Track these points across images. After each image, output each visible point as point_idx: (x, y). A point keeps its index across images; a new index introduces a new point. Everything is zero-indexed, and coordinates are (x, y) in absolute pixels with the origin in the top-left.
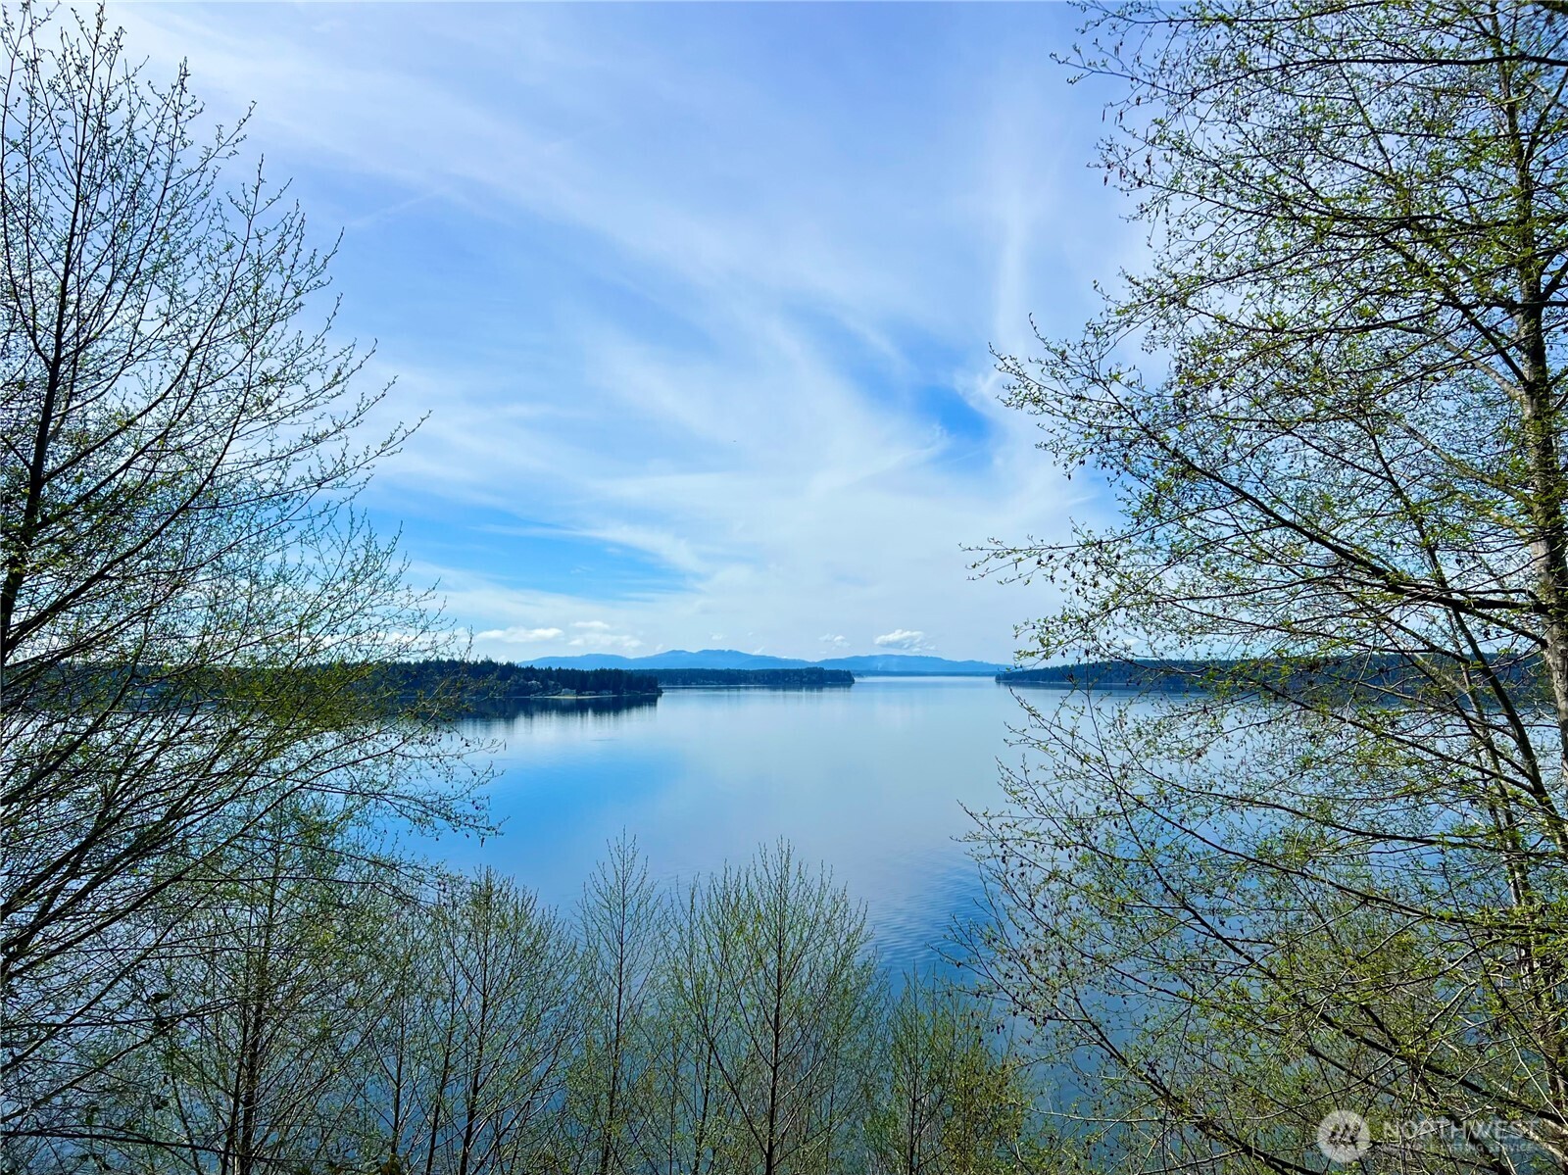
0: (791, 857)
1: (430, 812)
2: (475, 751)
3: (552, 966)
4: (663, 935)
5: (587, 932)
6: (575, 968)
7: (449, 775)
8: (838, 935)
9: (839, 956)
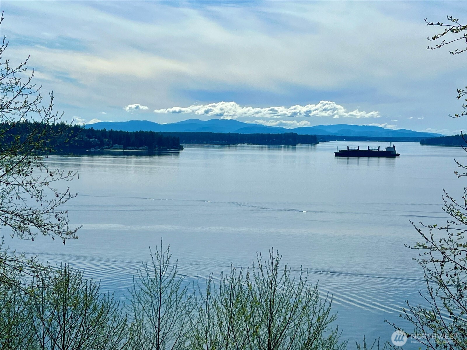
0: (279, 263)
1: (26, 222)
2: (57, 179)
3: (110, 332)
4: (188, 313)
5: (135, 310)
6: (126, 334)
7: (39, 196)
8: (311, 317)
9: (312, 331)
